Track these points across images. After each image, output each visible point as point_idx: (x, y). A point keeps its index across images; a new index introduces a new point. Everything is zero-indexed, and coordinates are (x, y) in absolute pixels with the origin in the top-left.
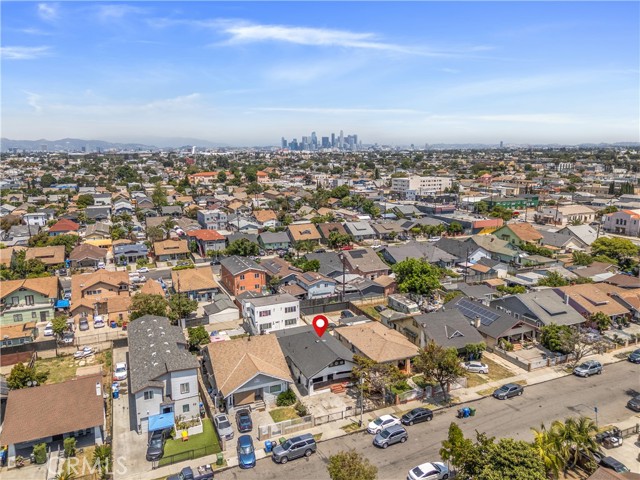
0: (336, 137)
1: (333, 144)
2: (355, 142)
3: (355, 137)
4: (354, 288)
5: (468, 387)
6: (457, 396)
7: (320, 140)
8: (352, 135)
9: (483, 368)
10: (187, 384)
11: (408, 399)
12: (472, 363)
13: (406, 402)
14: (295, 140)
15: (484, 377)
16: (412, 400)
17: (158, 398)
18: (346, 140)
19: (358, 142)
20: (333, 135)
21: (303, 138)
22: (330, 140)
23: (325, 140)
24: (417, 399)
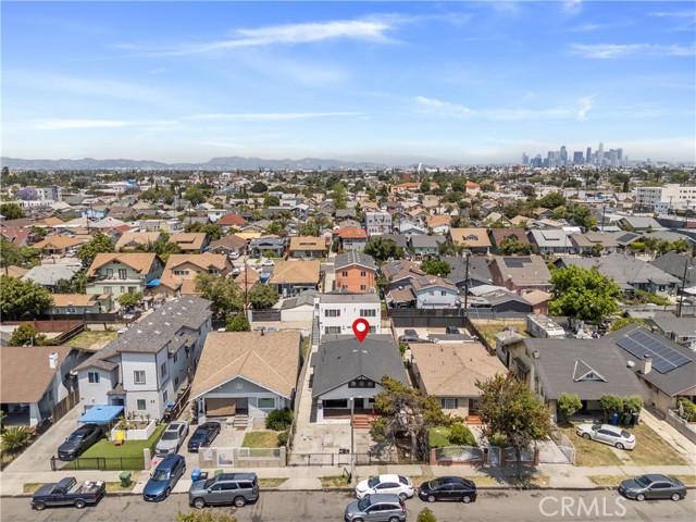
0: (593, 152)
1: (588, 160)
2: (619, 157)
3: (620, 152)
4: (486, 302)
5: (579, 464)
6: (546, 473)
7: (571, 156)
8: (615, 149)
9: (622, 439)
10: (143, 373)
11: (455, 459)
12: (605, 427)
13: (450, 463)
14: (539, 155)
15: (619, 453)
16: (462, 463)
17: (105, 383)
18: (607, 154)
19: (623, 158)
20: (589, 150)
21: (550, 153)
22: (585, 156)
23: (578, 155)
24: (470, 462)
